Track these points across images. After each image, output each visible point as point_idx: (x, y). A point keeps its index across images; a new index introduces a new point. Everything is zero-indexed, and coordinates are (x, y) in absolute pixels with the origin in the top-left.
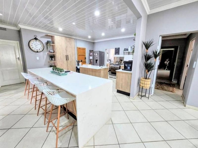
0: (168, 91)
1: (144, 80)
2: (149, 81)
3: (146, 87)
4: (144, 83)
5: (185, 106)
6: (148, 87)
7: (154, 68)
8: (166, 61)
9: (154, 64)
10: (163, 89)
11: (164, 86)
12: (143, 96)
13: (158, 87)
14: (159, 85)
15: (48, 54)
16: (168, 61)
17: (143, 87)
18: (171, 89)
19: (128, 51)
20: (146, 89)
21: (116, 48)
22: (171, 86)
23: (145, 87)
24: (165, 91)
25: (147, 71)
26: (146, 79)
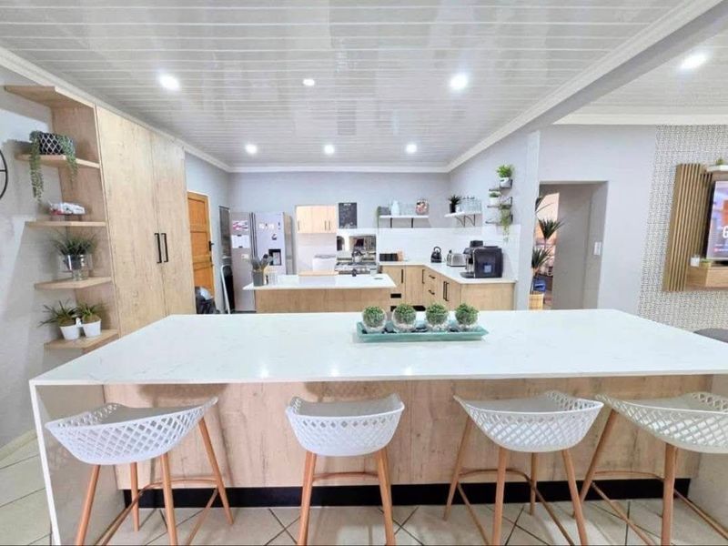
15: (28, 224)
19: (390, 214)
21: (341, 205)
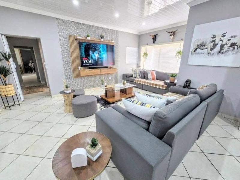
0: (38, 92)
1: (4, 87)
2: (11, 87)
3: (11, 94)
4: (5, 91)
5: (52, 97)
6: (13, 94)
7: (12, 72)
8: (30, 63)
9: (8, 67)
10: (33, 92)
11: (34, 89)
12: (11, 106)
13: (28, 92)
14: (28, 90)
16: (31, 63)
17: (7, 96)
18: (41, 89)
20: (12, 96)
22: (40, 87)
23: (9, 95)
24: (36, 93)
25: (3, 76)
26: (6, 85)
